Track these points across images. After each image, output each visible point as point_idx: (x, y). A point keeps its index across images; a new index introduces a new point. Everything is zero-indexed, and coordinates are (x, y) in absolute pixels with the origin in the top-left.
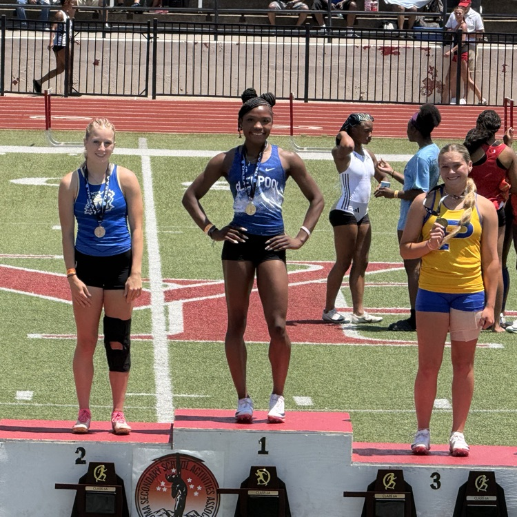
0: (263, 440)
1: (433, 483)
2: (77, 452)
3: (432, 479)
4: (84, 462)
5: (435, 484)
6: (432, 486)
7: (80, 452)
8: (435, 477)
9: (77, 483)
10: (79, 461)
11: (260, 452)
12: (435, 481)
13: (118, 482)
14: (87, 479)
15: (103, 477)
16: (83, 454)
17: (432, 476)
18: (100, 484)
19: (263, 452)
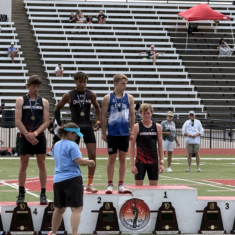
0: (165, 193)
1: (226, 207)
2: (98, 199)
3: (226, 206)
4: (101, 202)
5: (227, 207)
6: (226, 208)
7: (99, 199)
8: (227, 205)
9: (99, 210)
10: (99, 202)
11: (164, 197)
12: (227, 206)
13: (114, 209)
14: (103, 209)
15: (109, 207)
16: (100, 200)
17: (226, 204)
18: (108, 210)
19: (165, 197)
